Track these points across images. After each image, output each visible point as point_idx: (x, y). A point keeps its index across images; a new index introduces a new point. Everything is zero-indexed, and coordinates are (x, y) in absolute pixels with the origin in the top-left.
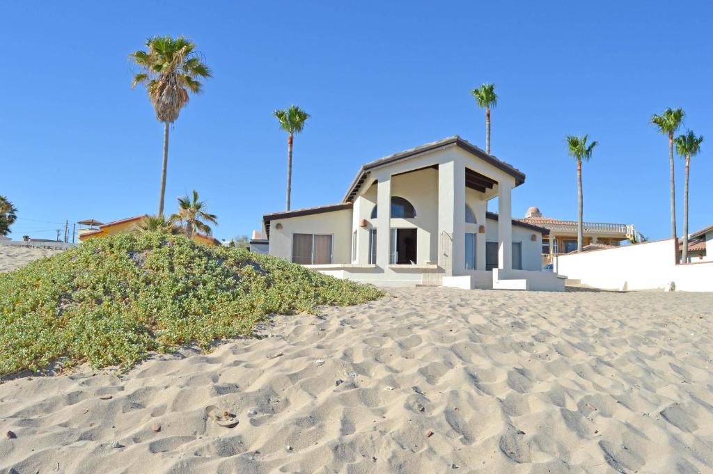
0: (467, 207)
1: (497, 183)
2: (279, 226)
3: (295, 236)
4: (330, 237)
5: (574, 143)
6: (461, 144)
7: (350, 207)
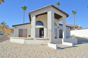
0: (55, 23)
1: (62, 17)
2: (16, 27)
3: (19, 29)
4: (27, 29)
5: (73, 12)
6: (53, 6)
7: (31, 23)
